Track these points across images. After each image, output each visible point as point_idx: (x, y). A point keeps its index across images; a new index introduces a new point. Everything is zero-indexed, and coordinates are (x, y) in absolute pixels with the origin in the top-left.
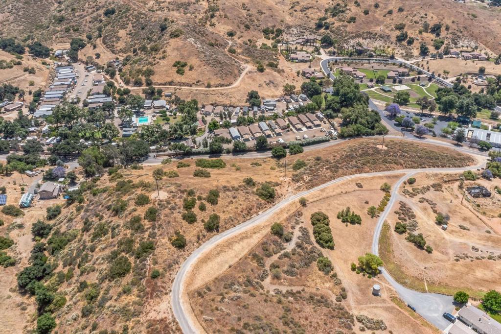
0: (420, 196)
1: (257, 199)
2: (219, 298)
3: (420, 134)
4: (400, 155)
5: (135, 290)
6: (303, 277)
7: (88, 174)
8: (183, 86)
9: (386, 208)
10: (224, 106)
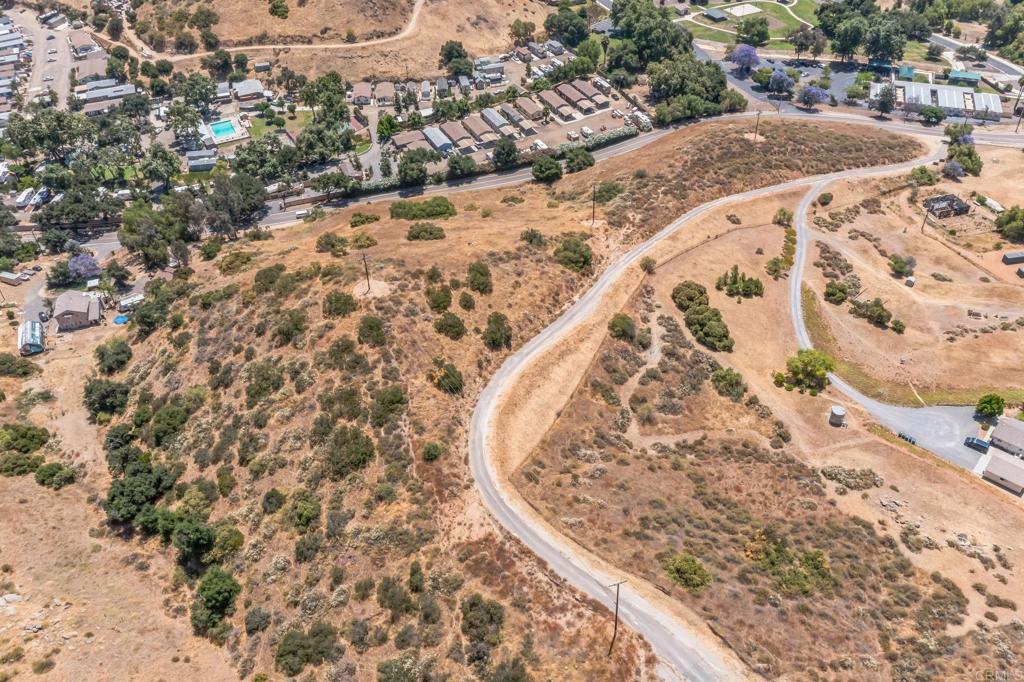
0: (846, 227)
1: (563, 272)
2: (567, 479)
3: (809, 102)
4: (793, 150)
5: (401, 490)
6: (696, 412)
7: (153, 264)
8: (291, 43)
9: (796, 258)
10: (395, 81)
